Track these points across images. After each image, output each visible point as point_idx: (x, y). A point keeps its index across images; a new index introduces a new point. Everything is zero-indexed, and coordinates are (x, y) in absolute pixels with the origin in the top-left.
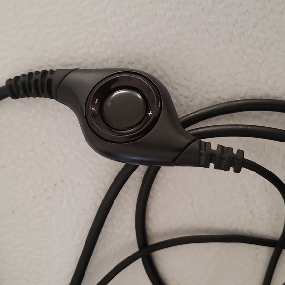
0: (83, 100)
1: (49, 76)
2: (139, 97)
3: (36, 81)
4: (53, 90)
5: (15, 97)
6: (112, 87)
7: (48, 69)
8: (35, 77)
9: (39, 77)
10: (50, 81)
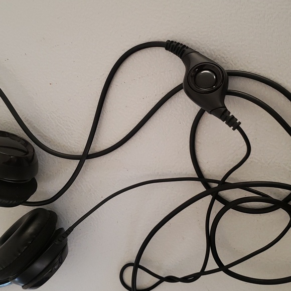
0: (192, 66)
1: (185, 49)
2: (215, 77)
3: (179, 47)
4: (183, 56)
5: (167, 49)
6: (204, 68)
7: (187, 46)
8: (179, 46)
9: (181, 46)
10: (184, 51)
